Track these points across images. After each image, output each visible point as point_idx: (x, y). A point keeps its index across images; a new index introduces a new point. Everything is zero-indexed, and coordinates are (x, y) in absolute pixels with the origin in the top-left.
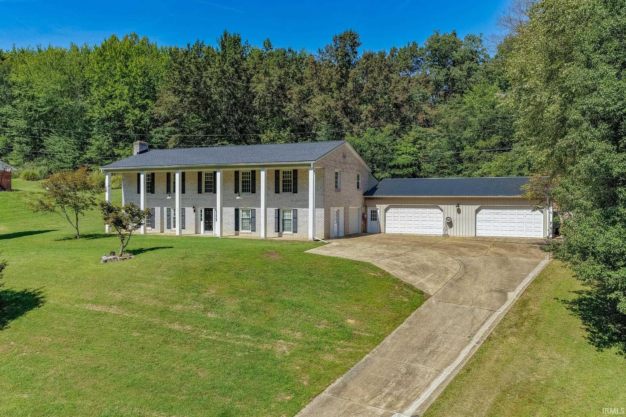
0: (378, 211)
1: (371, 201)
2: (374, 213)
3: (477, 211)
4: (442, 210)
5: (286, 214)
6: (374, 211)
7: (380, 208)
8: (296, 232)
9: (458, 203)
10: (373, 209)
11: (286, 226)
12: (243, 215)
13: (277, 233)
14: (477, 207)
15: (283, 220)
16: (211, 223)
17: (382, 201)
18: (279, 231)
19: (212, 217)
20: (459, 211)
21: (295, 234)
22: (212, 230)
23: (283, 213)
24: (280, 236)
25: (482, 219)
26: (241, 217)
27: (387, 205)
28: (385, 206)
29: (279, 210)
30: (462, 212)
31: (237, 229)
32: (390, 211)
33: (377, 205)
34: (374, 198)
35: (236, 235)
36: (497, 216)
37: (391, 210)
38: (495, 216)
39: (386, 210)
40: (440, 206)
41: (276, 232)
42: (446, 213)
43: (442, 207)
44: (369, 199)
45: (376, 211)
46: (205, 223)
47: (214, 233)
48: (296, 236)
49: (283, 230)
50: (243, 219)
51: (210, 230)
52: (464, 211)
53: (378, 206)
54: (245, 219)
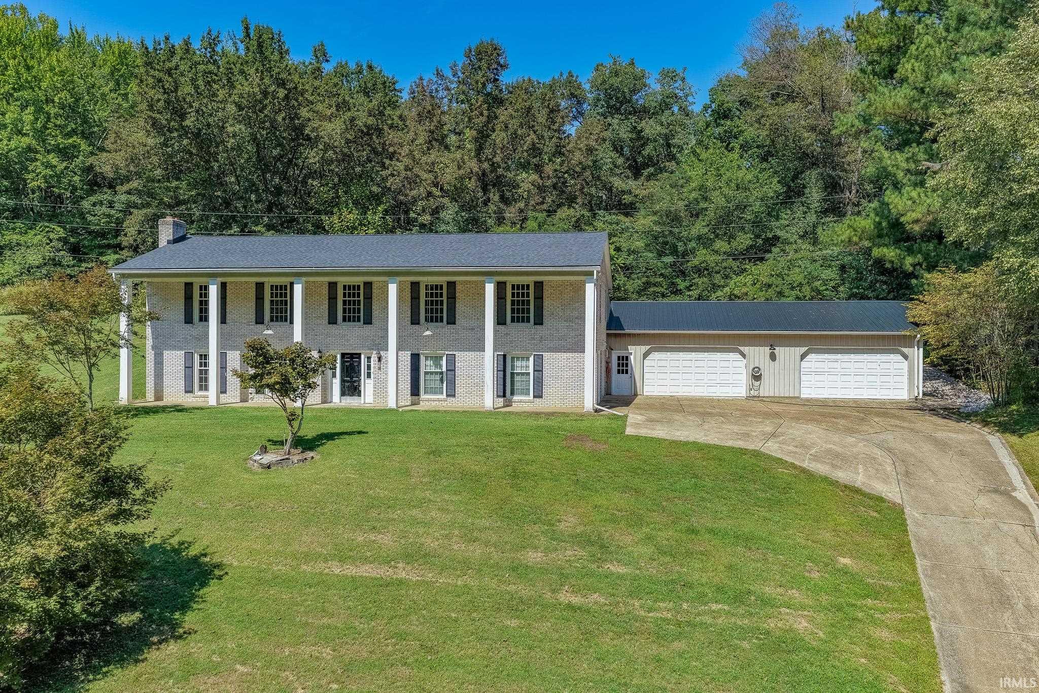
0: (632, 357)
1: (618, 339)
2: (623, 360)
3: (803, 357)
4: (744, 356)
5: (518, 363)
6: (623, 357)
7: (635, 352)
8: (541, 397)
9: (773, 343)
10: (623, 353)
11: (517, 386)
12: (426, 365)
13: (502, 400)
14: (804, 349)
15: (512, 374)
16: (355, 382)
17: (638, 339)
18: (504, 396)
19: (360, 371)
20: (773, 357)
21: (538, 400)
22: (359, 395)
23: (513, 361)
24: (508, 404)
25: (809, 370)
26: (422, 370)
27: (648, 347)
28: (644, 349)
29: (505, 356)
30: (777, 358)
31: (415, 391)
32: (651, 356)
33: (629, 347)
34: (625, 334)
35: (413, 404)
36: (835, 365)
37: (655, 356)
38: (831, 365)
39: (646, 355)
40: (741, 348)
41: (498, 396)
42: (752, 360)
43: (745, 349)
44: (616, 335)
45: (627, 357)
46: (343, 381)
47: (362, 402)
48: (539, 405)
49: (512, 393)
50: (426, 373)
51: (353, 395)
52: (782, 357)
53: (631, 349)
54: (432, 373)
